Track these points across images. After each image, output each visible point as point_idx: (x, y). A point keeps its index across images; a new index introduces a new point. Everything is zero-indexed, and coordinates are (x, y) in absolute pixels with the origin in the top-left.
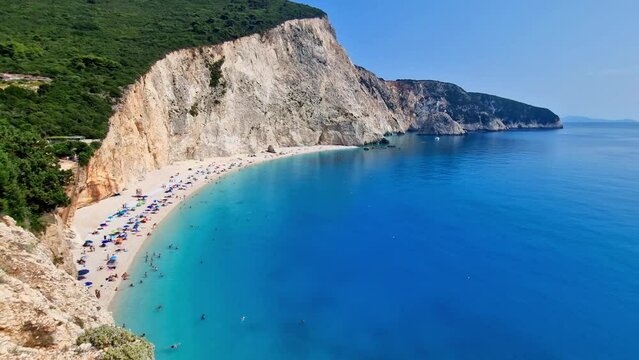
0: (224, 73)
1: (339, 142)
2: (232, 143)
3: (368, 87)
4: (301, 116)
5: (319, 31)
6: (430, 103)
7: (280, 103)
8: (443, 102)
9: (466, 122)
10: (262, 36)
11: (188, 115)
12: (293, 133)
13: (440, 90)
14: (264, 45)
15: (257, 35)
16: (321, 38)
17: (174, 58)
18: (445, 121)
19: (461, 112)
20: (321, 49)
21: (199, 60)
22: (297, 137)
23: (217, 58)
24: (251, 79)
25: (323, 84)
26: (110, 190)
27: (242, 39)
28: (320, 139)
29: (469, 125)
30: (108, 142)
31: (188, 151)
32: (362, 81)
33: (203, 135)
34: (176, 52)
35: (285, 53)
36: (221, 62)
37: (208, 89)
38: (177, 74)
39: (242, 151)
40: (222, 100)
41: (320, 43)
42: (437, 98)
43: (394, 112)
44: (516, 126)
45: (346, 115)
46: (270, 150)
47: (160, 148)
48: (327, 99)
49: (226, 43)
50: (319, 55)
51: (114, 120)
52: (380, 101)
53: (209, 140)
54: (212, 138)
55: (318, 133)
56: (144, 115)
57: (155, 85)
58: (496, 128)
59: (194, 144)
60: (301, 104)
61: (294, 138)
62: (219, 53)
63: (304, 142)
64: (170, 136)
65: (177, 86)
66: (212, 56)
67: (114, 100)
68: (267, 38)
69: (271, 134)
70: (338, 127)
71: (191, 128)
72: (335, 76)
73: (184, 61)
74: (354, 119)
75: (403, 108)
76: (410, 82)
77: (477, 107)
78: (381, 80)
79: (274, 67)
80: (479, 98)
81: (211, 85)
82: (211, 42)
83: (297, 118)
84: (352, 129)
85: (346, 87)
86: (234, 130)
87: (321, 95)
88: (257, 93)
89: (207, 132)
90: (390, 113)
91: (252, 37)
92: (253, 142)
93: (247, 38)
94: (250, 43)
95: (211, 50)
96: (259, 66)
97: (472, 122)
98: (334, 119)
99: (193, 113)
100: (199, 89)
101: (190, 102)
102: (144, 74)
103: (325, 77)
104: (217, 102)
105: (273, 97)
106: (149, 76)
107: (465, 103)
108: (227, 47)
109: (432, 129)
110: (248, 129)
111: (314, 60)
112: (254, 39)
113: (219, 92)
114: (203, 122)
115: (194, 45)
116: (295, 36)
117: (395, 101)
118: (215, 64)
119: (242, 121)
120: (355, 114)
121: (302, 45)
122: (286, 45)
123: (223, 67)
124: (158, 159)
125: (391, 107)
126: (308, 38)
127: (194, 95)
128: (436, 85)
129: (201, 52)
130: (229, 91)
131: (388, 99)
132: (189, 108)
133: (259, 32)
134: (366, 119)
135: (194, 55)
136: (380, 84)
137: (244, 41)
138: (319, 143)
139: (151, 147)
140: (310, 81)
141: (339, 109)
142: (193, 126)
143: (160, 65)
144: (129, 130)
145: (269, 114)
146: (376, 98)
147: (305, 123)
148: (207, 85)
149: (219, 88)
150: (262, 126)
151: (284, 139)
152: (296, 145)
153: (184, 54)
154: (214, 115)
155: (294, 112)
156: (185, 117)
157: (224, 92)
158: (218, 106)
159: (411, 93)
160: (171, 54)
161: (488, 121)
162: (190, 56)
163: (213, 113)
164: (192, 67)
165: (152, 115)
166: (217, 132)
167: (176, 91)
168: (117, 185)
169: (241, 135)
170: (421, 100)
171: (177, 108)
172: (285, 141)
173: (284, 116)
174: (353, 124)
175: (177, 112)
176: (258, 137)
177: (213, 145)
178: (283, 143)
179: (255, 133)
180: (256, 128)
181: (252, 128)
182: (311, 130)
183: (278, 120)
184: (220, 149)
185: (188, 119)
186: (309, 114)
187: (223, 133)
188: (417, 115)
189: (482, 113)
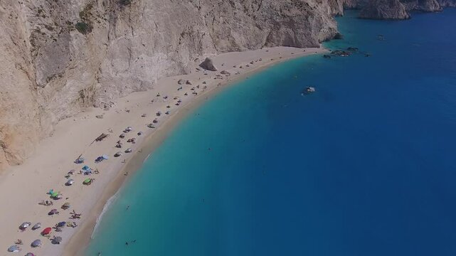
1: (290, 43)
2: (155, 66)
4: (246, 10)
11: (74, 33)
12: (235, 35)
22: (239, 39)
28: (268, 40)
31: (82, 96)
33: (106, 64)
39: (170, 72)
45: (301, 4)
46: (207, 65)
54: (121, 64)
55: (266, 31)
58: (432, 8)
59: (91, 81)
61: (237, 41)
63: (249, 46)
64: (35, 87)
69: (207, 41)
70: (291, 24)
74: (310, 12)
83: (240, 13)
84: (307, 26)
86: (156, 43)
89: (112, 56)
92: (185, 57)
98: (287, 13)
99: (84, 28)
104: (124, 3)
110: (176, 38)
114: (105, 40)
120: (311, 4)
132: (75, 19)
138: (266, 44)
142: (86, 51)
145: (204, 8)
147: (250, 19)
150: (196, 28)
151: (224, 43)
152: (239, 50)
154: (120, 25)
156: (69, 38)
158: (127, 9)
163: (119, 22)
166: (129, 53)
169: (168, 49)
171: (50, 21)
172: (225, 46)
173: (225, 12)
174: (310, 18)
175: (50, 29)
176: (191, 46)
177: (125, 75)
178: (222, 48)
179: (185, 41)
180: (187, 34)
181: (182, 35)
182: (257, 29)
183: (217, 17)
184: (136, 80)
185: (74, 42)
186: (256, 6)
187: (140, 53)
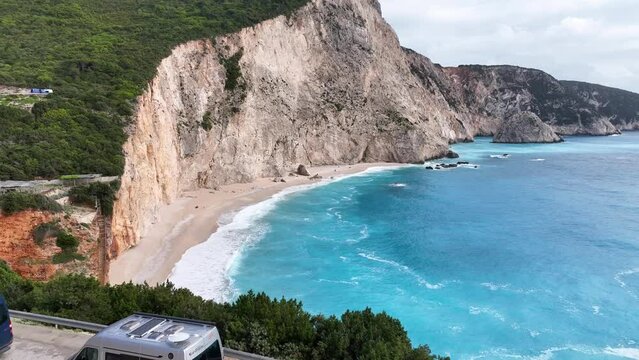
0: (243, 71)
1: (391, 159)
3: (421, 77)
4: (339, 124)
5: (360, 8)
6: (506, 96)
7: (312, 107)
8: (524, 97)
9: (559, 123)
10: (288, 18)
11: (200, 129)
12: (329, 148)
13: (521, 79)
14: (291, 30)
15: (282, 18)
16: (364, 16)
17: (181, 53)
18: (532, 122)
19: (551, 109)
20: (364, 31)
22: (334, 152)
23: (234, 50)
24: (275, 76)
25: (368, 80)
26: (128, 242)
27: (265, 22)
28: (365, 154)
29: (563, 128)
30: (126, 179)
31: (199, 177)
32: (414, 70)
33: (218, 155)
34: (182, 46)
35: (317, 38)
36: (239, 55)
37: (224, 93)
38: (186, 75)
39: (265, 173)
40: (241, 107)
41: (362, 23)
42: (515, 90)
43: (457, 110)
44: (630, 126)
45: (400, 120)
46: (301, 171)
47: (170, 176)
48: (372, 100)
49: (244, 30)
50: (360, 39)
51: (127, 147)
52: (439, 96)
53: (225, 162)
54: (228, 158)
55: (363, 144)
56: (154, 135)
57: (162, 93)
58: (603, 131)
59: (206, 167)
60: (339, 108)
61: (331, 155)
62: (236, 44)
63: (344, 160)
64: (179, 158)
65: (186, 92)
66: (227, 48)
67: (123, 119)
68: (295, 19)
69: (299, 151)
70: (389, 138)
71: (203, 145)
72: (383, 68)
73: (193, 56)
74: (410, 127)
75: (468, 105)
76: (478, 69)
77: (574, 102)
78: (438, 66)
79: (305, 59)
80: (576, 88)
81: (226, 88)
82: (225, 30)
83: (334, 127)
84: (407, 140)
85: (397, 82)
86: (255, 146)
87: (365, 94)
88: (283, 95)
89: (223, 150)
90: (453, 112)
91: (276, 19)
92: (279, 162)
93: (270, 21)
94: (273, 28)
95: (225, 40)
96: (285, 57)
97: (567, 123)
98: (384, 127)
99: (206, 126)
100: (210, 94)
101: (202, 111)
102: (150, 79)
103: (370, 70)
104: (235, 110)
105: (302, 99)
106: (156, 81)
107: (556, 96)
108: (245, 35)
109: (514, 135)
110: (271, 145)
111: (355, 47)
112: (279, 22)
113: (238, 96)
114: (218, 137)
115: (205, 35)
116: (330, 15)
117: (458, 95)
118: (232, 58)
119: (265, 135)
120: (412, 119)
121: (338, 27)
122: (318, 29)
123: (240, 62)
124: (168, 192)
125: (453, 103)
126: (347, 17)
127: (206, 102)
128: (514, 72)
129: (214, 43)
130: (250, 95)
131: (448, 92)
132: (200, 119)
133: (285, 13)
134: (424, 126)
135: (205, 49)
136: (436, 72)
137: (267, 25)
138: (364, 160)
139: (161, 176)
140: (351, 75)
141: (389, 113)
142: (206, 143)
143: (166, 64)
144: (141, 158)
145: (298, 122)
146: (433, 92)
147: (345, 133)
148: (222, 86)
149: (238, 91)
150: (290, 138)
151: (317, 156)
152: (333, 163)
153: (192, 46)
154: (230, 128)
155: (331, 118)
156: (197, 132)
157: (243, 97)
158: (236, 116)
159: (480, 84)
160: (178, 48)
161: (591, 121)
162: (200, 50)
163: (230, 125)
164: (203, 64)
165: (162, 134)
166: (234, 150)
167: (184, 98)
168: (134, 234)
169: (264, 152)
170: (494, 93)
171: (185, 120)
172: (318, 158)
173: (318, 124)
174: (409, 132)
175: (187, 125)
176: (285, 154)
177: (230, 167)
178: (315, 161)
179: (281, 149)
180: (282, 142)
181: (278, 142)
182: (352, 143)
183: (310, 130)
184: (238, 173)
185: (200, 135)
186: (350, 121)
187: (242, 151)
188: (489, 114)
189: (581, 110)
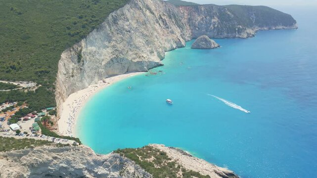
0: (83, 55)
1: (136, 70)
4: (117, 62)
5: (127, 13)
6: (207, 20)
7: (108, 57)
8: (215, 20)
10: (98, 29)
11: (71, 78)
12: (114, 70)
13: (215, 11)
14: (99, 33)
15: (95, 30)
20: (128, 23)
21: (73, 53)
22: (116, 71)
23: (79, 49)
29: (230, 34)
34: (64, 52)
35: (109, 32)
36: (81, 50)
37: (77, 64)
38: (66, 62)
40: (83, 67)
41: (128, 20)
42: (212, 17)
45: (140, 57)
46: (104, 81)
49: (82, 40)
50: (126, 27)
51: (56, 98)
54: (80, 83)
55: (126, 67)
57: (60, 73)
58: (245, 36)
60: (117, 56)
62: (80, 46)
63: (120, 72)
65: (66, 67)
66: (77, 48)
67: (54, 90)
68: (101, 29)
69: (104, 72)
77: (236, 23)
81: (78, 62)
82: (77, 42)
83: (115, 63)
85: (141, 40)
87: (127, 49)
88: (97, 56)
89: (78, 81)
90: (177, 35)
91: (93, 32)
93: (91, 33)
94: (93, 35)
95: (77, 46)
97: (232, 33)
98: (134, 61)
100: (73, 65)
101: (71, 71)
102: (57, 72)
104: (81, 69)
108: (83, 42)
109: (199, 45)
111: (124, 31)
113: (81, 64)
114: (76, 78)
115: (70, 46)
116: (115, 20)
118: (79, 52)
122: (110, 27)
123: (82, 52)
126: (121, 19)
129: (73, 48)
130: (85, 62)
131: (181, 21)
132: (71, 75)
133: (96, 28)
134: (151, 56)
135: (71, 51)
138: (127, 71)
141: (136, 54)
143: (60, 62)
147: (120, 64)
149: (81, 63)
151: (110, 73)
157: (83, 64)
159: (196, 14)
160: (63, 54)
161: (242, 32)
162: (69, 51)
163: (80, 74)
167: (66, 69)
170: (202, 19)
171: (67, 76)
182: (123, 67)
188: (199, 29)
189: (238, 26)
